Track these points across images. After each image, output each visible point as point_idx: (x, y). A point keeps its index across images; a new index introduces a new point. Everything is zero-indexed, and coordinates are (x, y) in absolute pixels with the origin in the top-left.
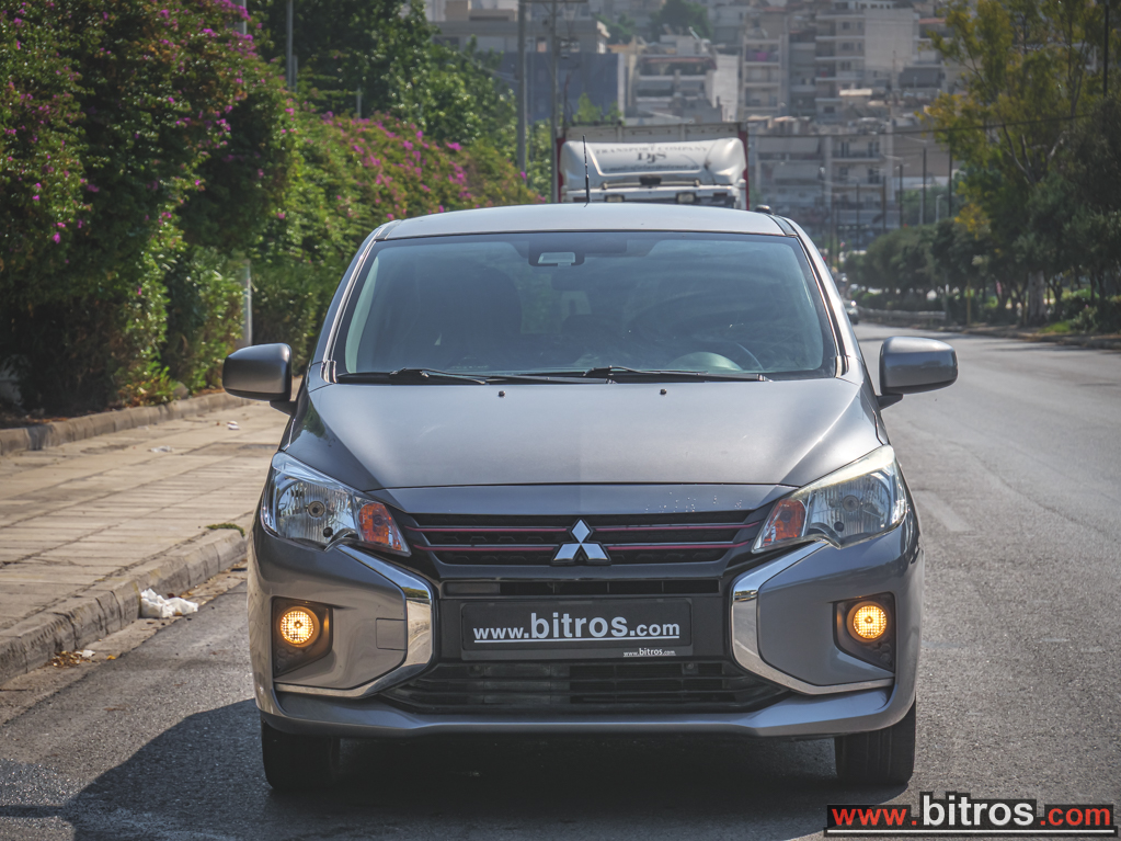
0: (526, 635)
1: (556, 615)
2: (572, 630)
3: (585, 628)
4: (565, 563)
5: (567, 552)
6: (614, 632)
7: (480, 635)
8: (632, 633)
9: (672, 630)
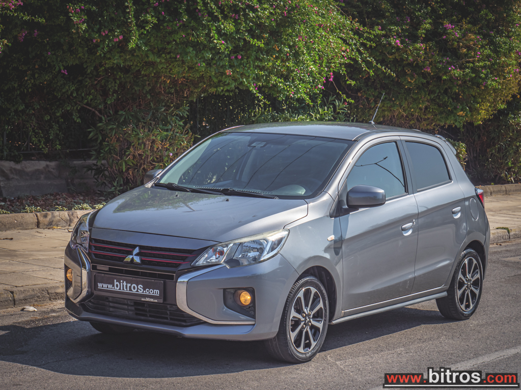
0: (113, 288)
1: (122, 281)
2: (126, 288)
3: (130, 287)
4: (127, 262)
5: (128, 258)
6: (139, 290)
7: (100, 285)
8: (144, 292)
9: (157, 292)
